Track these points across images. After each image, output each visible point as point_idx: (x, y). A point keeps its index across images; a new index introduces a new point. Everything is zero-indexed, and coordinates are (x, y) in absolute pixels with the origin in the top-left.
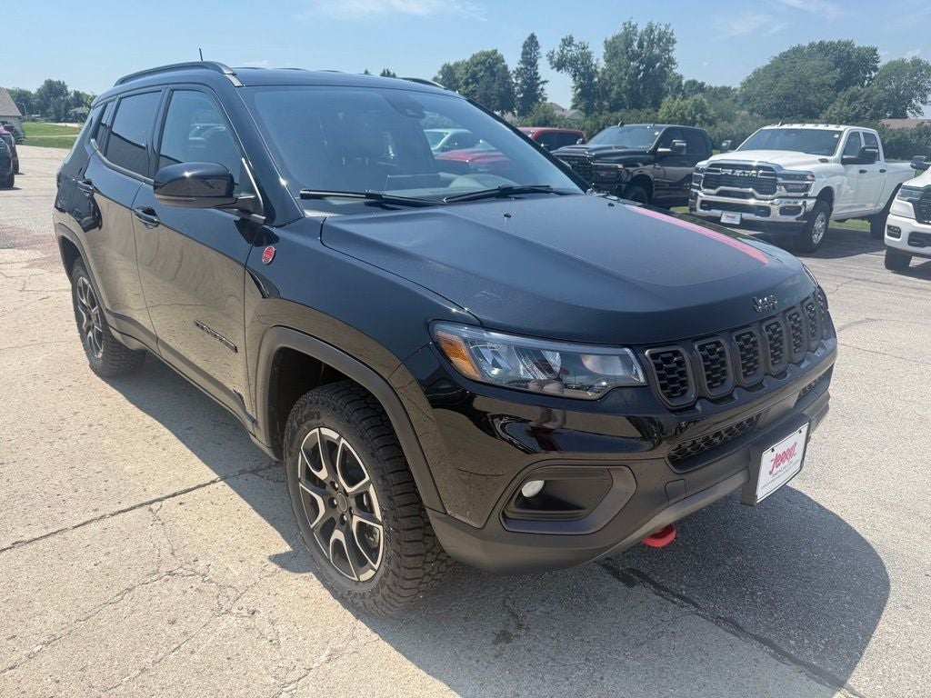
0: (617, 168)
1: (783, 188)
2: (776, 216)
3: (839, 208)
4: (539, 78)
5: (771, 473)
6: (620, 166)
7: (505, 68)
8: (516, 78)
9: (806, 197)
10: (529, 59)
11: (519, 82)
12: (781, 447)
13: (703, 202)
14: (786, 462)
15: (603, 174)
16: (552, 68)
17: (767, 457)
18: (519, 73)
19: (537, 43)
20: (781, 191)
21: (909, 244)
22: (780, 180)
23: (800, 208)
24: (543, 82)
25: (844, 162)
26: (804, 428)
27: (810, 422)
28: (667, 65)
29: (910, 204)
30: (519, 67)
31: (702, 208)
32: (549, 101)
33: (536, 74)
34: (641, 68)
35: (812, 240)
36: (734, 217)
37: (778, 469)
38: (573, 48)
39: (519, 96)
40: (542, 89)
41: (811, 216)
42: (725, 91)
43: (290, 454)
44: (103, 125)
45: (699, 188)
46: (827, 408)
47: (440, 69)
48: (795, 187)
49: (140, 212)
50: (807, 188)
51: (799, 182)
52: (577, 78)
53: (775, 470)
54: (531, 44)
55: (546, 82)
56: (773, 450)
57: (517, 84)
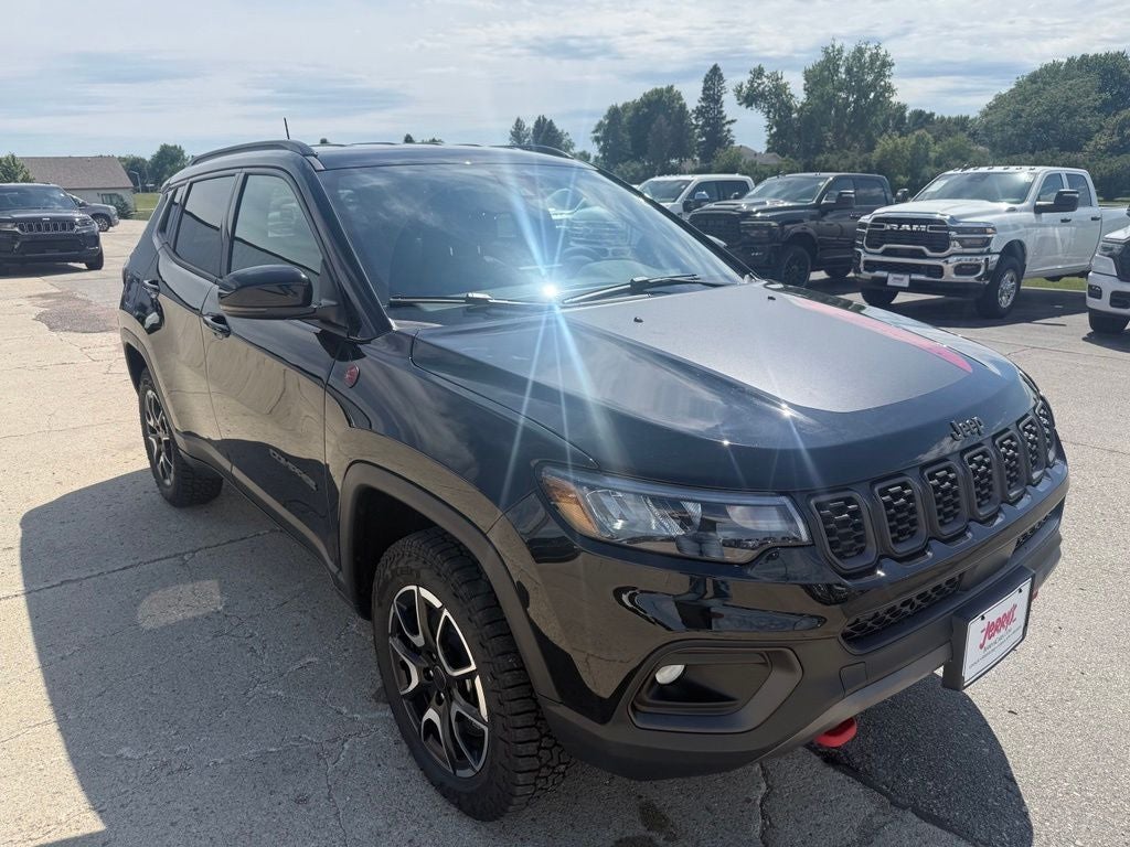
0: (769, 226)
1: (957, 244)
2: (950, 276)
3: (1034, 265)
4: (724, 118)
5: (981, 646)
6: (773, 224)
7: (683, 107)
8: (696, 119)
9: (989, 252)
10: (712, 94)
11: (700, 123)
12: (993, 613)
13: (867, 262)
14: (1003, 631)
15: (754, 233)
16: (740, 104)
17: (976, 628)
18: (700, 112)
19: (721, 77)
20: (955, 247)
21: (1112, 306)
22: (953, 234)
23: (978, 267)
24: (729, 122)
25: (1038, 210)
26: (1026, 587)
27: (1033, 577)
28: (882, 95)
29: (1111, 260)
30: (699, 105)
31: (865, 269)
32: (737, 144)
33: (721, 112)
34: (851, 99)
35: (997, 304)
36: (902, 279)
37: (993, 639)
38: (765, 79)
39: (700, 140)
40: (729, 131)
41: (995, 276)
42: (962, 123)
43: (380, 605)
44: (176, 204)
45: (862, 247)
46: (1059, 555)
47: (606, 113)
48: (973, 242)
49: (209, 319)
50: (987, 242)
51: (979, 236)
52: (771, 115)
53: (988, 642)
54: (714, 77)
55: (733, 121)
56: (983, 618)
57: (697, 126)
